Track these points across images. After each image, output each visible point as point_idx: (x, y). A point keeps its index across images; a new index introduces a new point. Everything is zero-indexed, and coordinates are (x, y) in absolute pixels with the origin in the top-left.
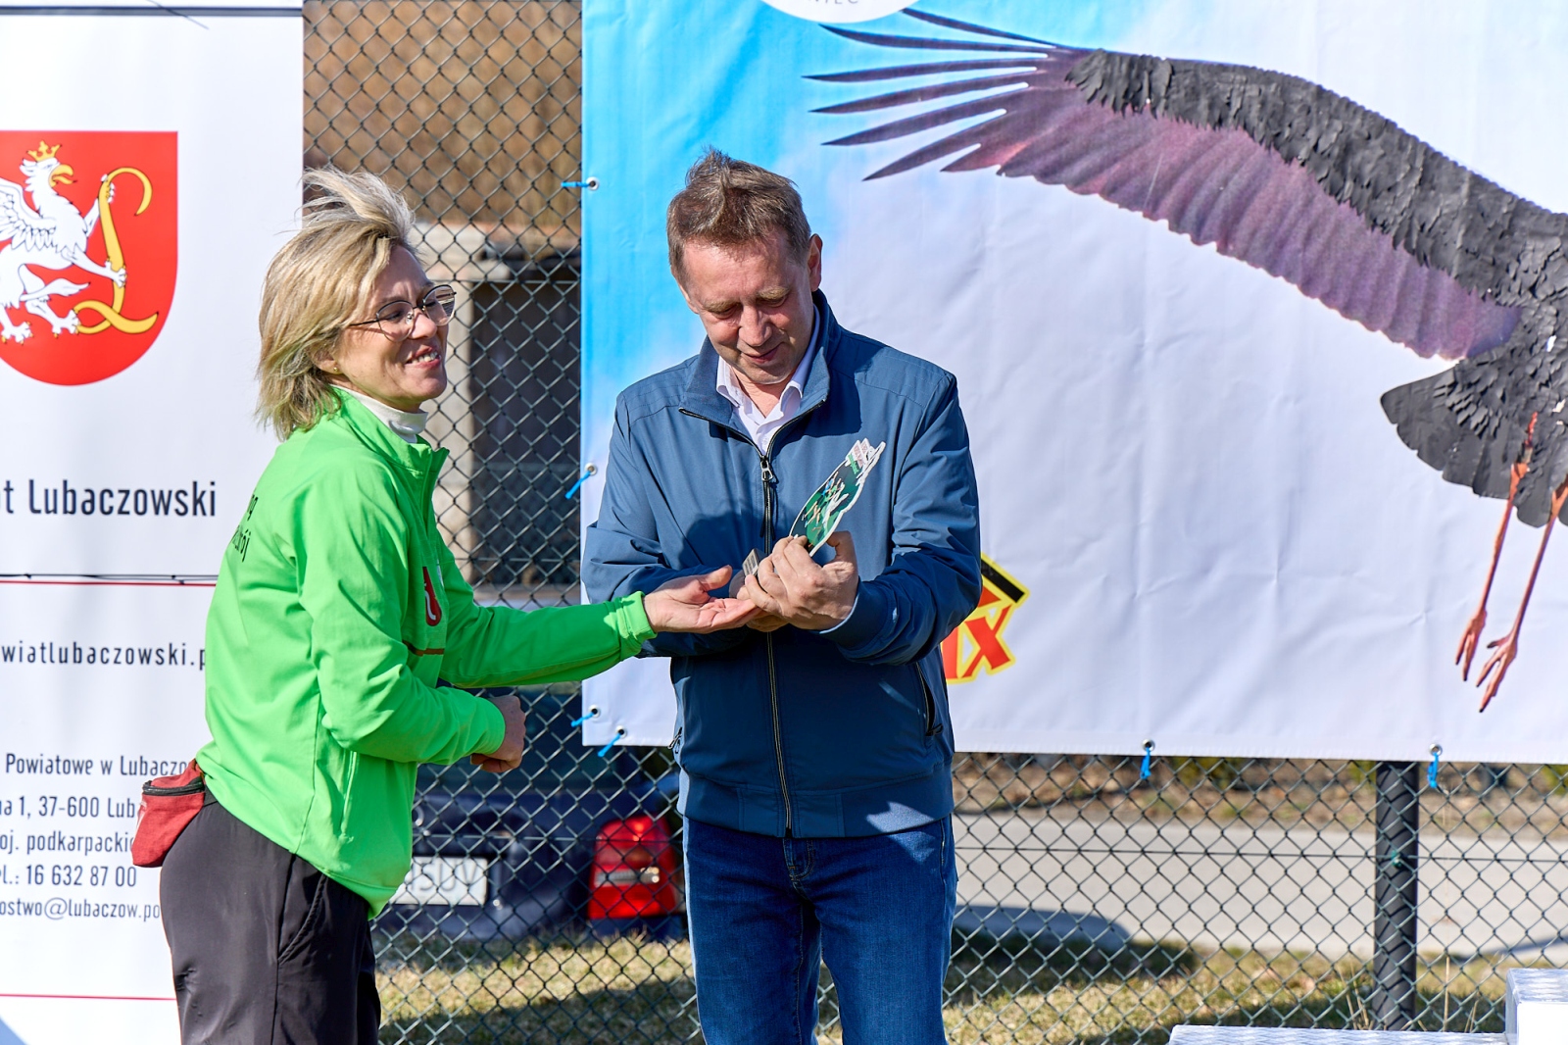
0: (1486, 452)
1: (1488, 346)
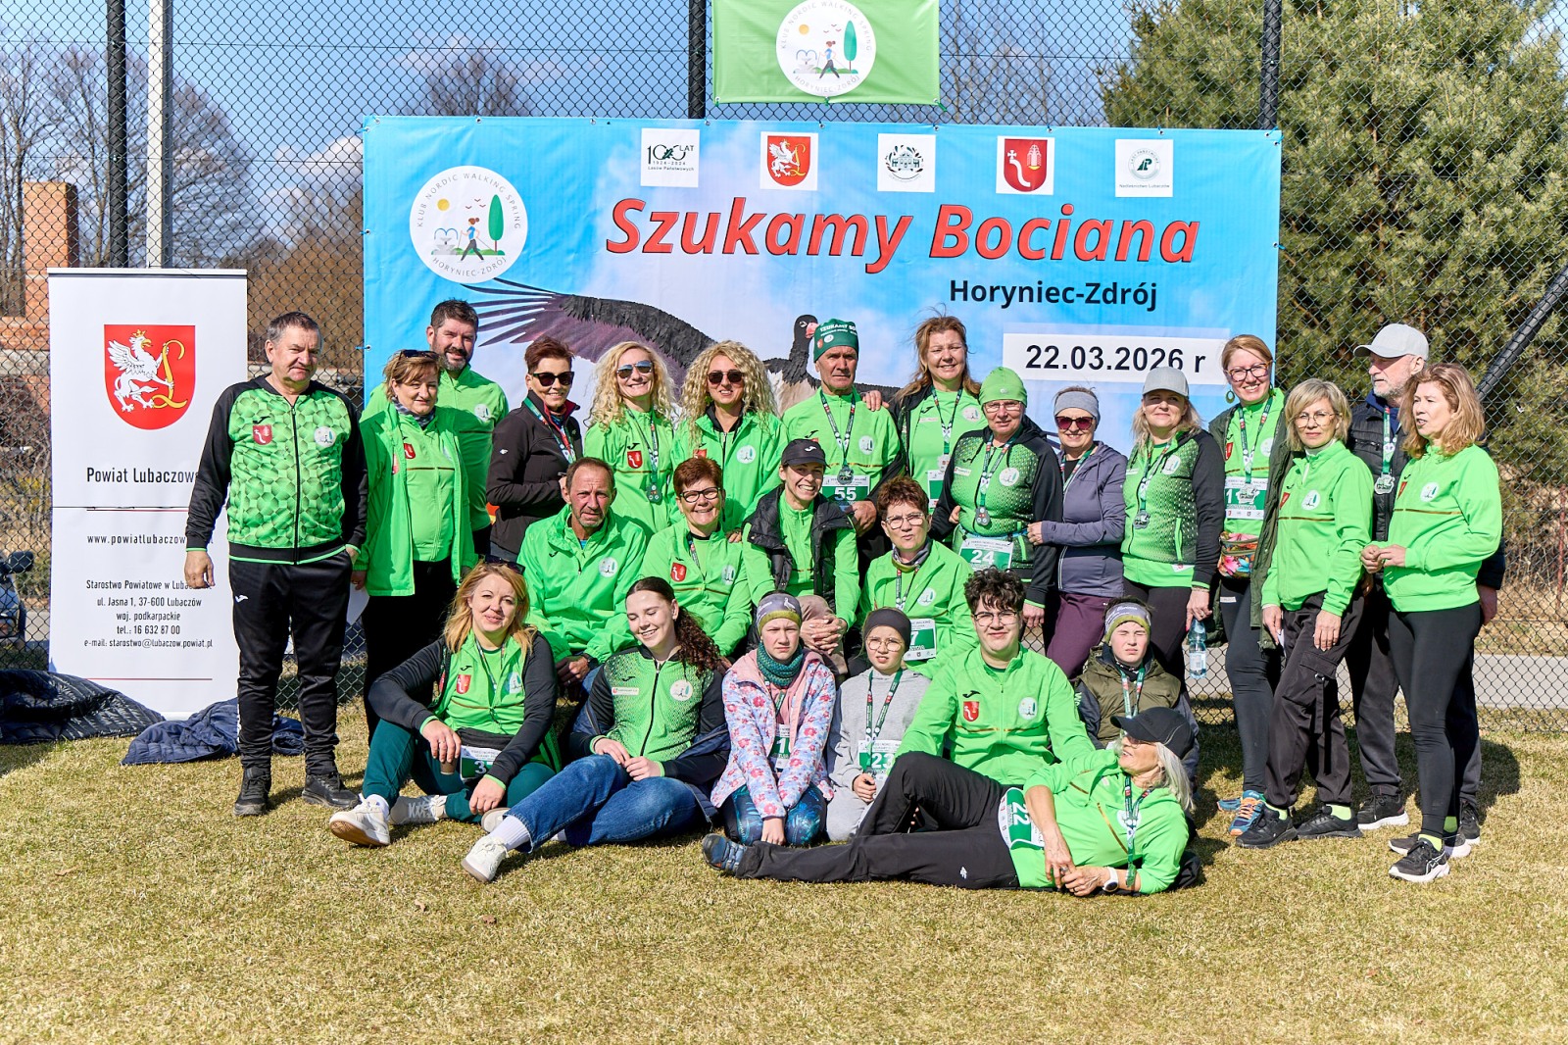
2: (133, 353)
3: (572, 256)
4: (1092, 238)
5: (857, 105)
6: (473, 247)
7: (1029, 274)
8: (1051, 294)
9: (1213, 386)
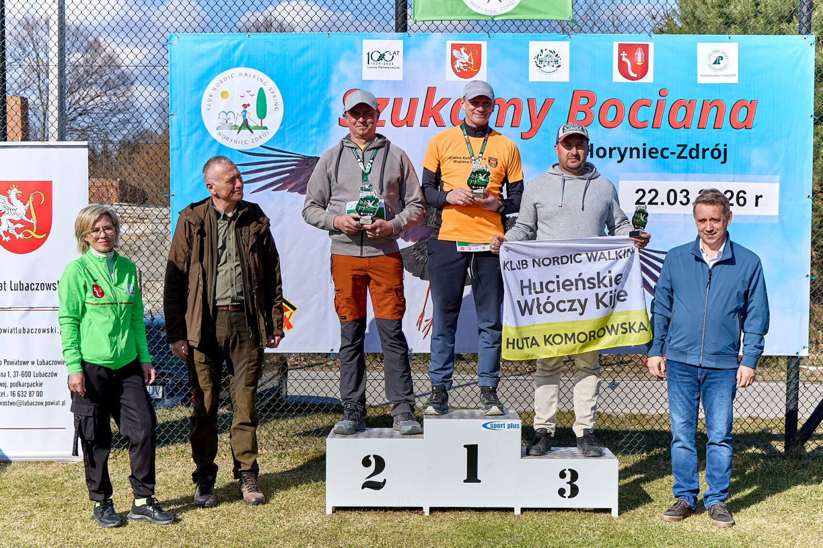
0: (424, 267)
1: (424, 238)
2: (9, 200)
3: (315, 129)
4: (681, 113)
5: (513, 21)
6: (245, 124)
7: (636, 139)
8: (652, 153)
9: (767, 217)
